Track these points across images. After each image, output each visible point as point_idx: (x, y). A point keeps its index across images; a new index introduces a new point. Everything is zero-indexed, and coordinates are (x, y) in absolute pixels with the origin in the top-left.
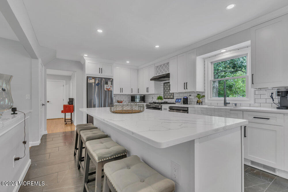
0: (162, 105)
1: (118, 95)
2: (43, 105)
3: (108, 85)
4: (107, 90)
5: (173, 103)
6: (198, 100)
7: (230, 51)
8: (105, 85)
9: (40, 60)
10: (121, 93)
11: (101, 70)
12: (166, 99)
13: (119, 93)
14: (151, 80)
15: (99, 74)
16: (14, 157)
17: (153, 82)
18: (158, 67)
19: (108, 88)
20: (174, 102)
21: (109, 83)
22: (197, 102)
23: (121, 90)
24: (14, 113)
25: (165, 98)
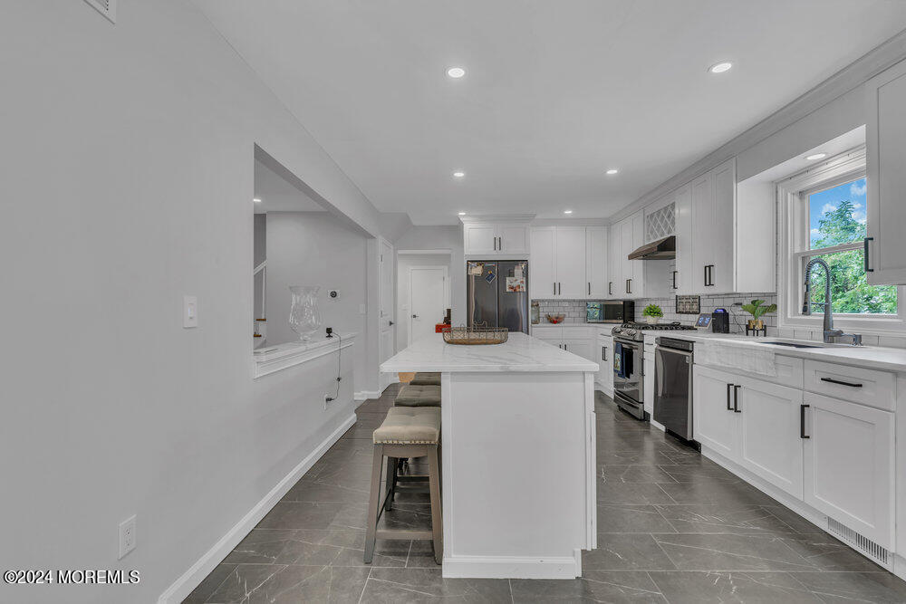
0: (643, 332)
1: (549, 301)
2: (391, 323)
3: (514, 279)
4: (511, 290)
5: (690, 328)
6: (752, 318)
7: (847, 151)
8: (508, 279)
9: (381, 240)
10: (557, 297)
11: (498, 243)
12: (683, 313)
13: (551, 296)
14: (631, 257)
15: (495, 253)
16: (326, 396)
17: (639, 263)
18: (652, 216)
19: (515, 284)
20: (694, 325)
21: (518, 271)
22: (748, 328)
23: (557, 288)
24: (329, 336)
25: (680, 312)
